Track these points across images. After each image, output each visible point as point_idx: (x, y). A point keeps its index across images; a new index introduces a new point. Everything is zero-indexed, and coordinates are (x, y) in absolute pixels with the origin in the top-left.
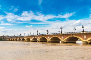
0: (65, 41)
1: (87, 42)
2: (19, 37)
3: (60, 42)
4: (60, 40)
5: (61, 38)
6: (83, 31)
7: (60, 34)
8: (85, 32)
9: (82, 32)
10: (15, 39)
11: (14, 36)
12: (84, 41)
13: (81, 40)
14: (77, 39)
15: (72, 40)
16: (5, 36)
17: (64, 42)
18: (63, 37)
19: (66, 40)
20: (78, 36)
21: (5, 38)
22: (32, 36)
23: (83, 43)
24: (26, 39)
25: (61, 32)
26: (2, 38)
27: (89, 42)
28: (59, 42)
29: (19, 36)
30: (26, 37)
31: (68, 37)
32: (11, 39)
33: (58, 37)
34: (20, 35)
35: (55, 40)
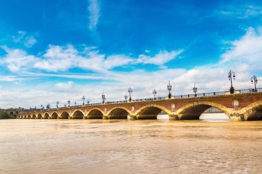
0: (138, 116)
1: (177, 116)
2: (46, 111)
3: (129, 117)
4: (127, 113)
5: (130, 110)
6: (170, 96)
7: (128, 102)
8: (172, 98)
9: (167, 98)
10: (43, 116)
11: (35, 109)
12: (172, 113)
13: (166, 113)
14: (159, 111)
15: (150, 114)
16: (15, 110)
17: (135, 118)
18: (133, 108)
19: (139, 113)
20: (160, 104)
21: (14, 113)
22: (72, 108)
23: (171, 117)
24: (59, 115)
25: (130, 99)
26: (9, 113)
27: (180, 116)
28: (126, 118)
29: (45, 108)
30: (61, 109)
31: (143, 108)
32: (29, 116)
33: (124, 108)
34: (48, 107)
35: (119, 114)
